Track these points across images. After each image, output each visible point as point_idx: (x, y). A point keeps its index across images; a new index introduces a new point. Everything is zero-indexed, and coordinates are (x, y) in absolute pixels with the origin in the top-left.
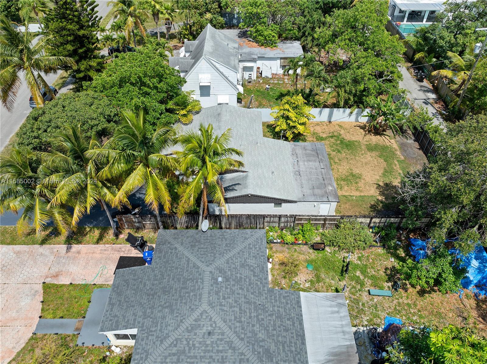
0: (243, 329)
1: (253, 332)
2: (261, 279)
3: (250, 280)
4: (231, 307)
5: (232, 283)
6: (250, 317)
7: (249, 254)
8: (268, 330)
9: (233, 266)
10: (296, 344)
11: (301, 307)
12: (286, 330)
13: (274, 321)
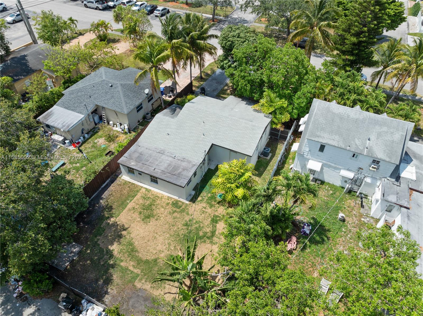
0: (86, 89)
1: (83, 91)
2: (101, 102)
3: (104, 97)
4: (97, 87)
5: (107, 91)
6: (89, 92)
7: (117, 101)
8: (79, 97)
9: (115, 93)
10: (67, 105)
11: (78, 113)
12: (74, 103)
13: (81, 100)
